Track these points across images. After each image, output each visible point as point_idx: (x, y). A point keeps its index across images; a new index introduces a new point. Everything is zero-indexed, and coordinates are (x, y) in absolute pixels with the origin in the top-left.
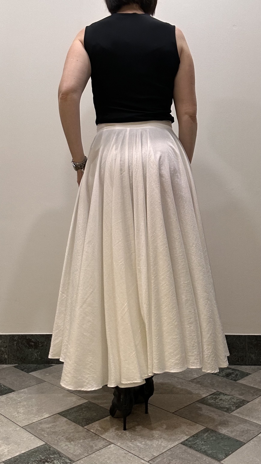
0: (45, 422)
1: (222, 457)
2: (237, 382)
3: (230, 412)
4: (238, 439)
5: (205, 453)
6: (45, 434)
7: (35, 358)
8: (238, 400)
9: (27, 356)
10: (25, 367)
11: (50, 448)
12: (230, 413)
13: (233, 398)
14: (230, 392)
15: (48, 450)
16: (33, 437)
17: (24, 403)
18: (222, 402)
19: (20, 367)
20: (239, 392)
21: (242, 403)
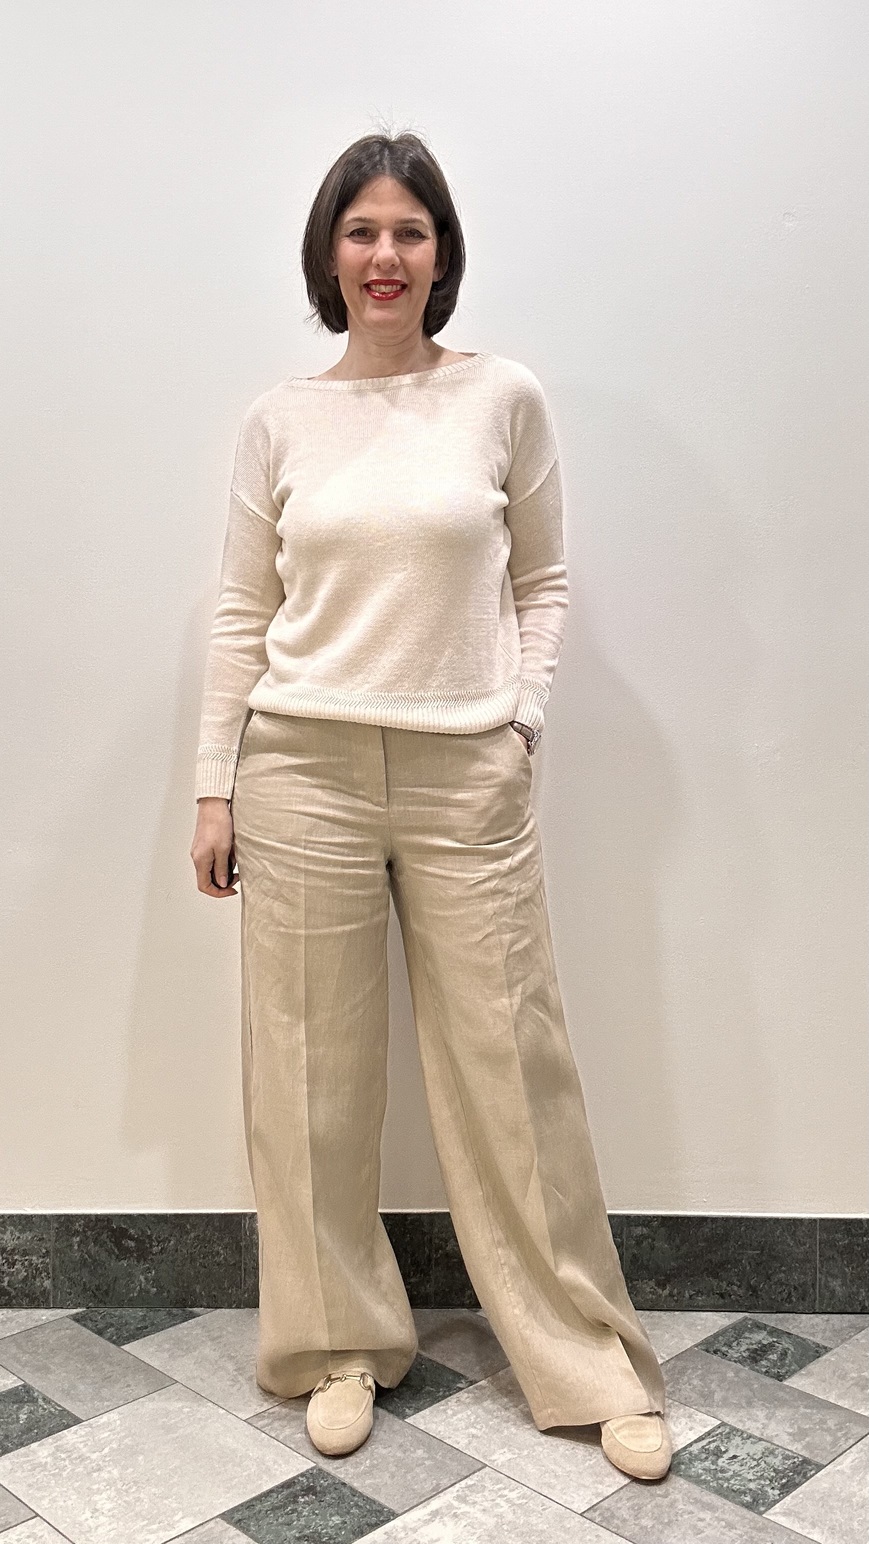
2: (785, 1383)
7: (140, 1291)
8: (787, 1458)
9: (115, 1281)
10: (110, 1320)
12: (761, 1513)
13: (772, 1453)
14: (765, 1426)
17: (109, 1472)
18: (736, 1467)
19: (91, 1320)
20: (791, 1426)
21: (799, 1474)
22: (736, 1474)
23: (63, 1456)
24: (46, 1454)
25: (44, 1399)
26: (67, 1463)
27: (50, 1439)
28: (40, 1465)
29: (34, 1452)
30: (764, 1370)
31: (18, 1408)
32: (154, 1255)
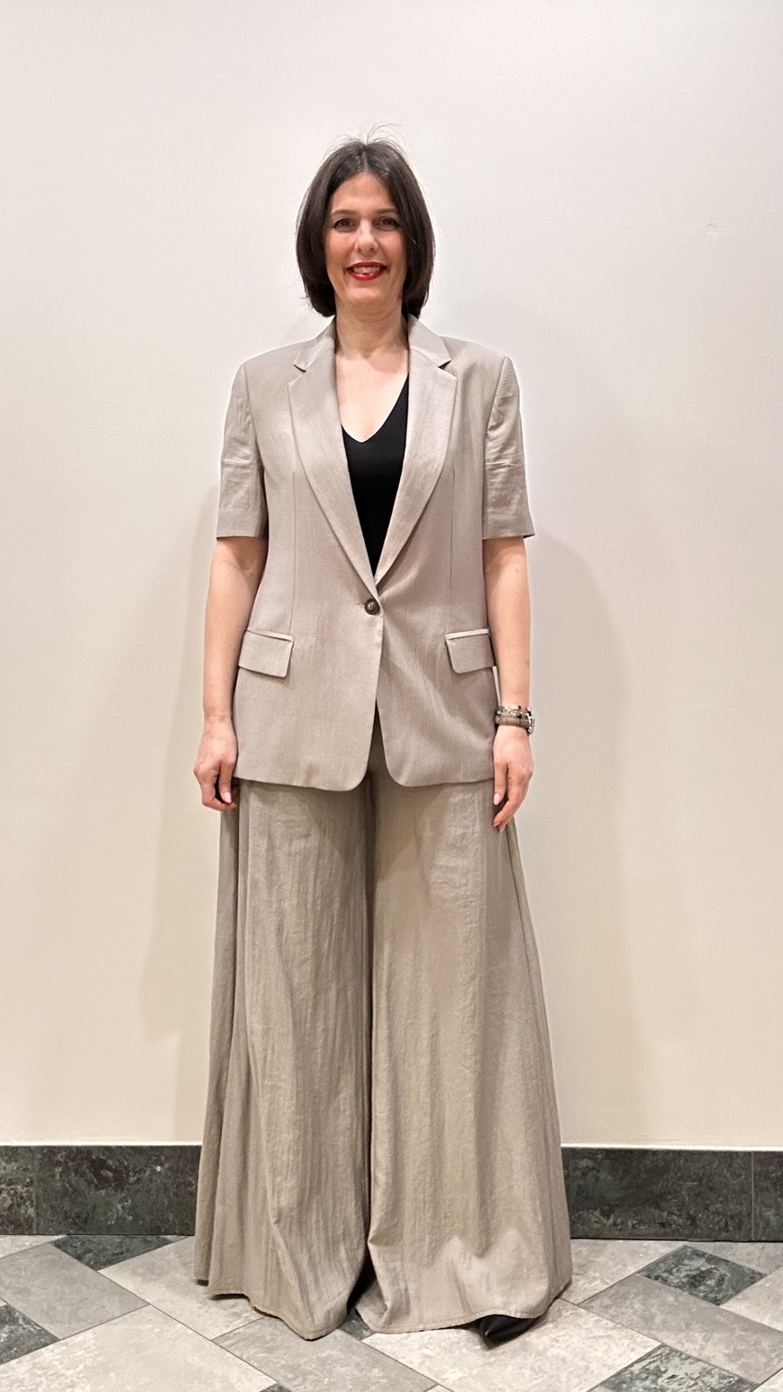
2: (722, 1307)
7: (118, 1219)
8: (723, 1377)
9: (94, 1210)
10: (87, 1245)
18: (675, 1386)
19: (72, 1246)
23: (39, 1372)
24: (23, 1370)
25: (24, 1319)
27: (27, 1358)
30: (702, 1294)
32: (130, 1184)
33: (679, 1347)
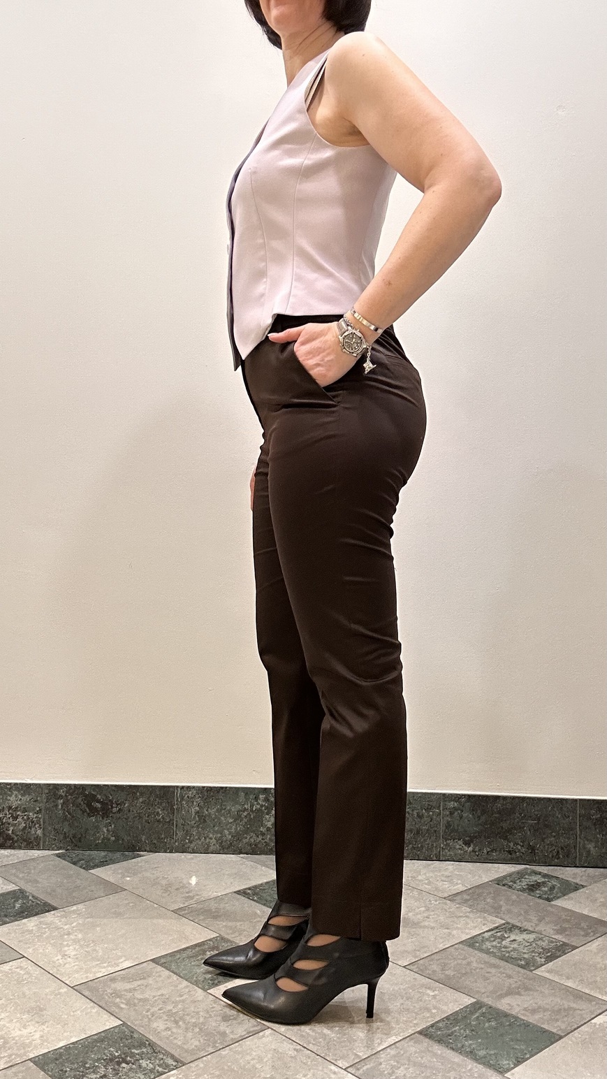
0: (124, 979)
1: (509, 1064)
2: (553, 903)
3: (533, 968)
4: (546, 1026)
5: (472, 1054)
6: (122, 1003)
7: (103, 839)
8: (552, 942)
9: (86, 832)
10: (81, 857)
11: (133, 1032)
12: (531, 971)
13: (541, 939)
14: (536, 925)
15: (128, 1037)
16: (97, 1009)
17: (76, 935)
18: (515, 946)
19: (68, 856)
20: (555, 926)
21: (559, 951)
22: (514, 950)
23: (44, 926)
24: (32, 924)
25: (33, 897)
26: (47, 930)
27: (36, 918)
28: (28, 931)
29: (24, 924)
30: (538, 895)
31: (15, 901)
32: (114, 813)
33: (519, 924)
